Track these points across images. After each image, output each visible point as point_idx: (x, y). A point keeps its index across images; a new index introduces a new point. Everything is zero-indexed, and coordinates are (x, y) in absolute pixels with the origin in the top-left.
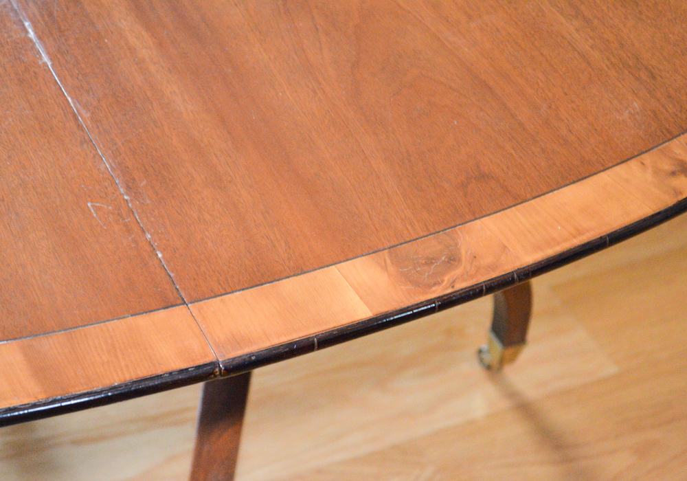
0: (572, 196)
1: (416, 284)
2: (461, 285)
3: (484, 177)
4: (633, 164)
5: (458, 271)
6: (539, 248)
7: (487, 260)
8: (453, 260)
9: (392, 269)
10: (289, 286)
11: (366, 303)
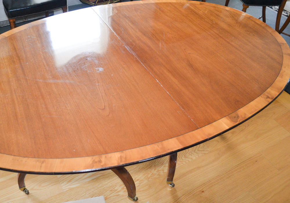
0: (253, 103)
1: (234, 122)
2: (241, 121)
3: (238, 101)
4: (260, 97)
5: (240, 119)
6: (251, 113)
7: (243, 116)
8: (238, 117)
9: (229, 119)
10: (214, 123)
11: (227, 126)
